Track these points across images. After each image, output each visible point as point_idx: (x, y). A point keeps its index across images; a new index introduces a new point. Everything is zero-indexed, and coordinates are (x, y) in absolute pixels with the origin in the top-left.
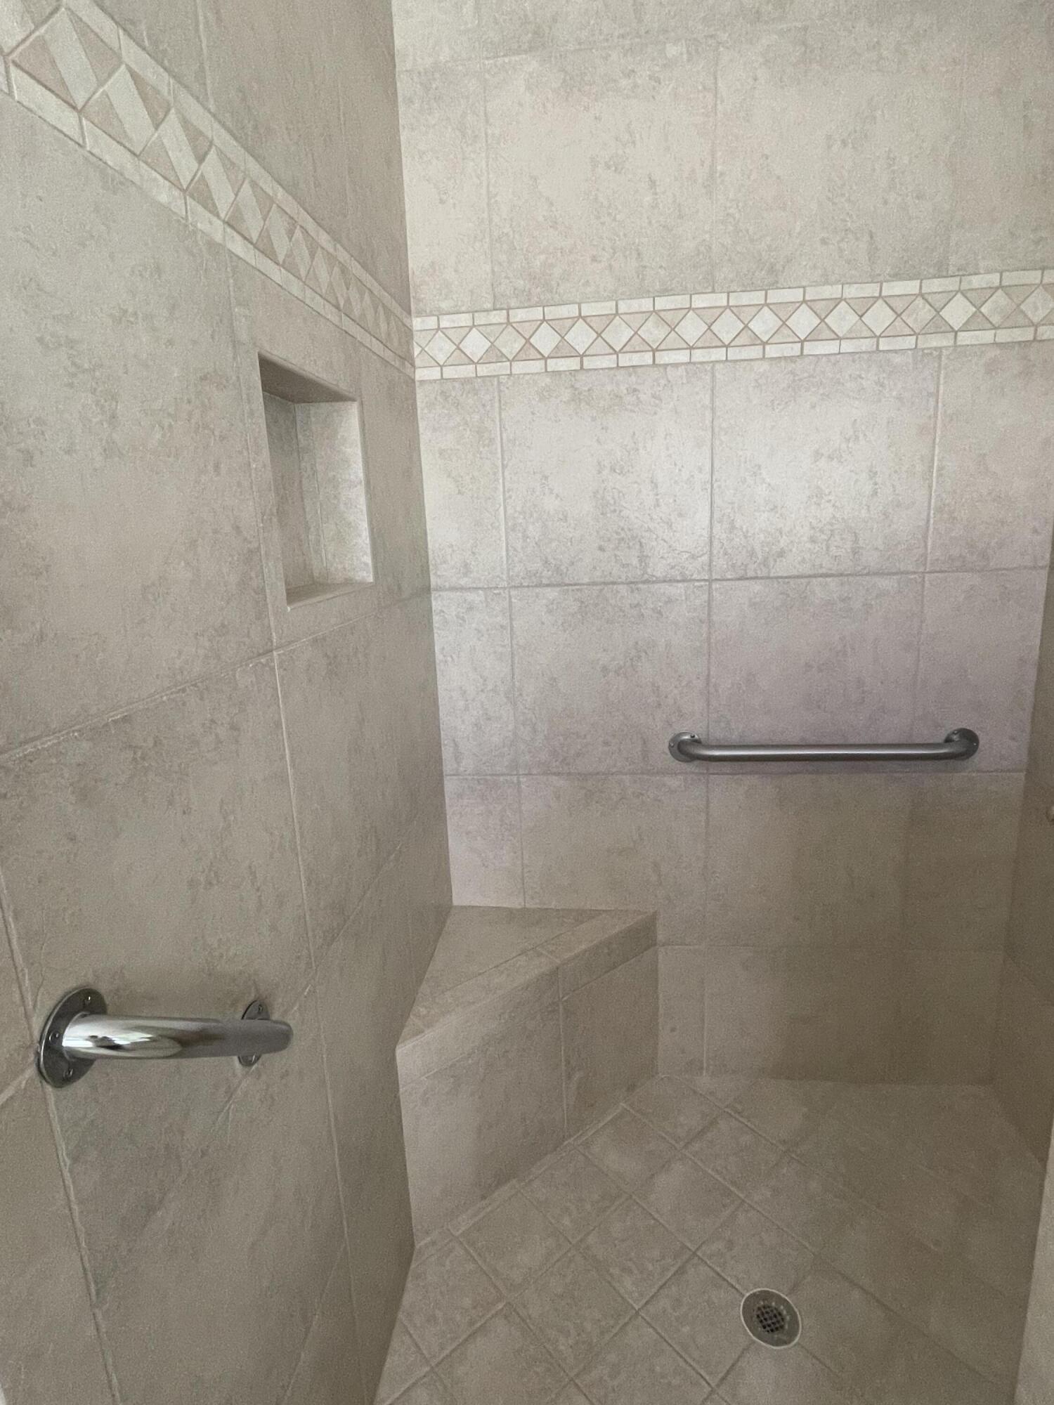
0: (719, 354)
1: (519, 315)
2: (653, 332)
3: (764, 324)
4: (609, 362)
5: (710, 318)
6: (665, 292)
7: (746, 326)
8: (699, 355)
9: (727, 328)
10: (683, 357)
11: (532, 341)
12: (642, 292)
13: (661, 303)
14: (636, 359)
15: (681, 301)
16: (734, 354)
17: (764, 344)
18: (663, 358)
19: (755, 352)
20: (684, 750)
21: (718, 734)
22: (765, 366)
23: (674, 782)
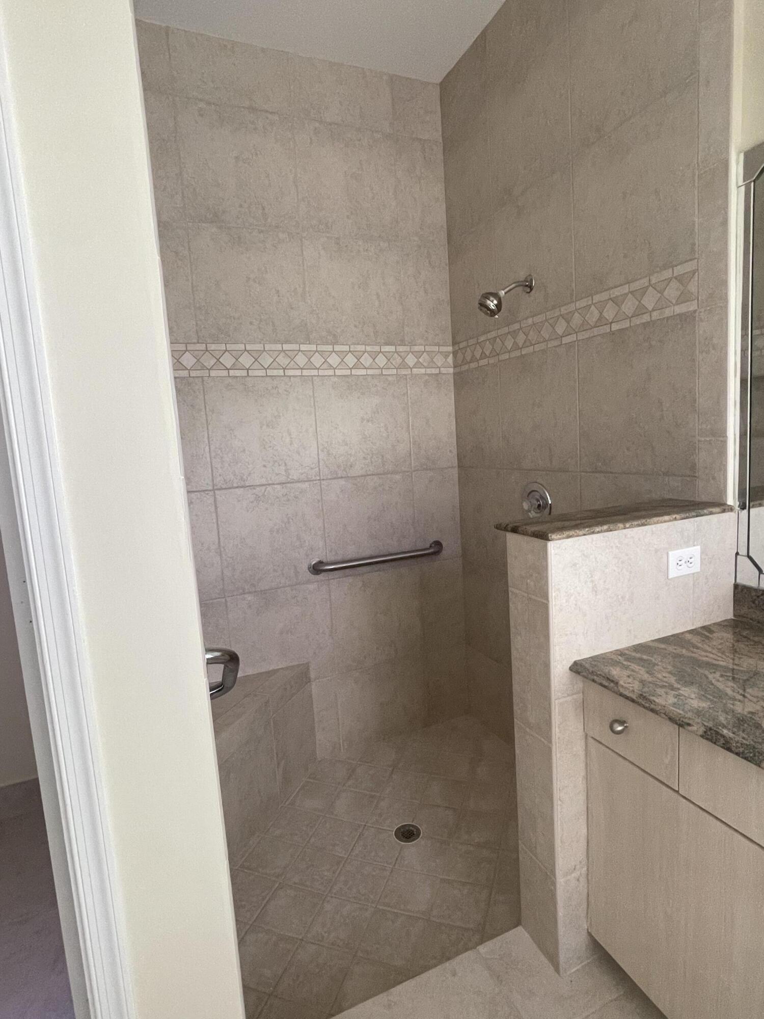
0: (315, 372)
1: (212, 347)
2: (283, 360)
3: (334, 360)
4: (262, 373)
5: (309, 355)
6: (287, 342)
7: (326, 360)
8: (305, 373)
9: (317, 360)
10: (298, 372)
11: (221, 360)
12: (276, 342)
13: (286, 347)
14: (275, 372)
15: (295, 347)
16: (321, 373)
17: (335, 369)
18: (290, 373)
19: (331, 372)
20: (317, 569)
21: (331, 557)
22: (336, 379)
23: (311, 587)
